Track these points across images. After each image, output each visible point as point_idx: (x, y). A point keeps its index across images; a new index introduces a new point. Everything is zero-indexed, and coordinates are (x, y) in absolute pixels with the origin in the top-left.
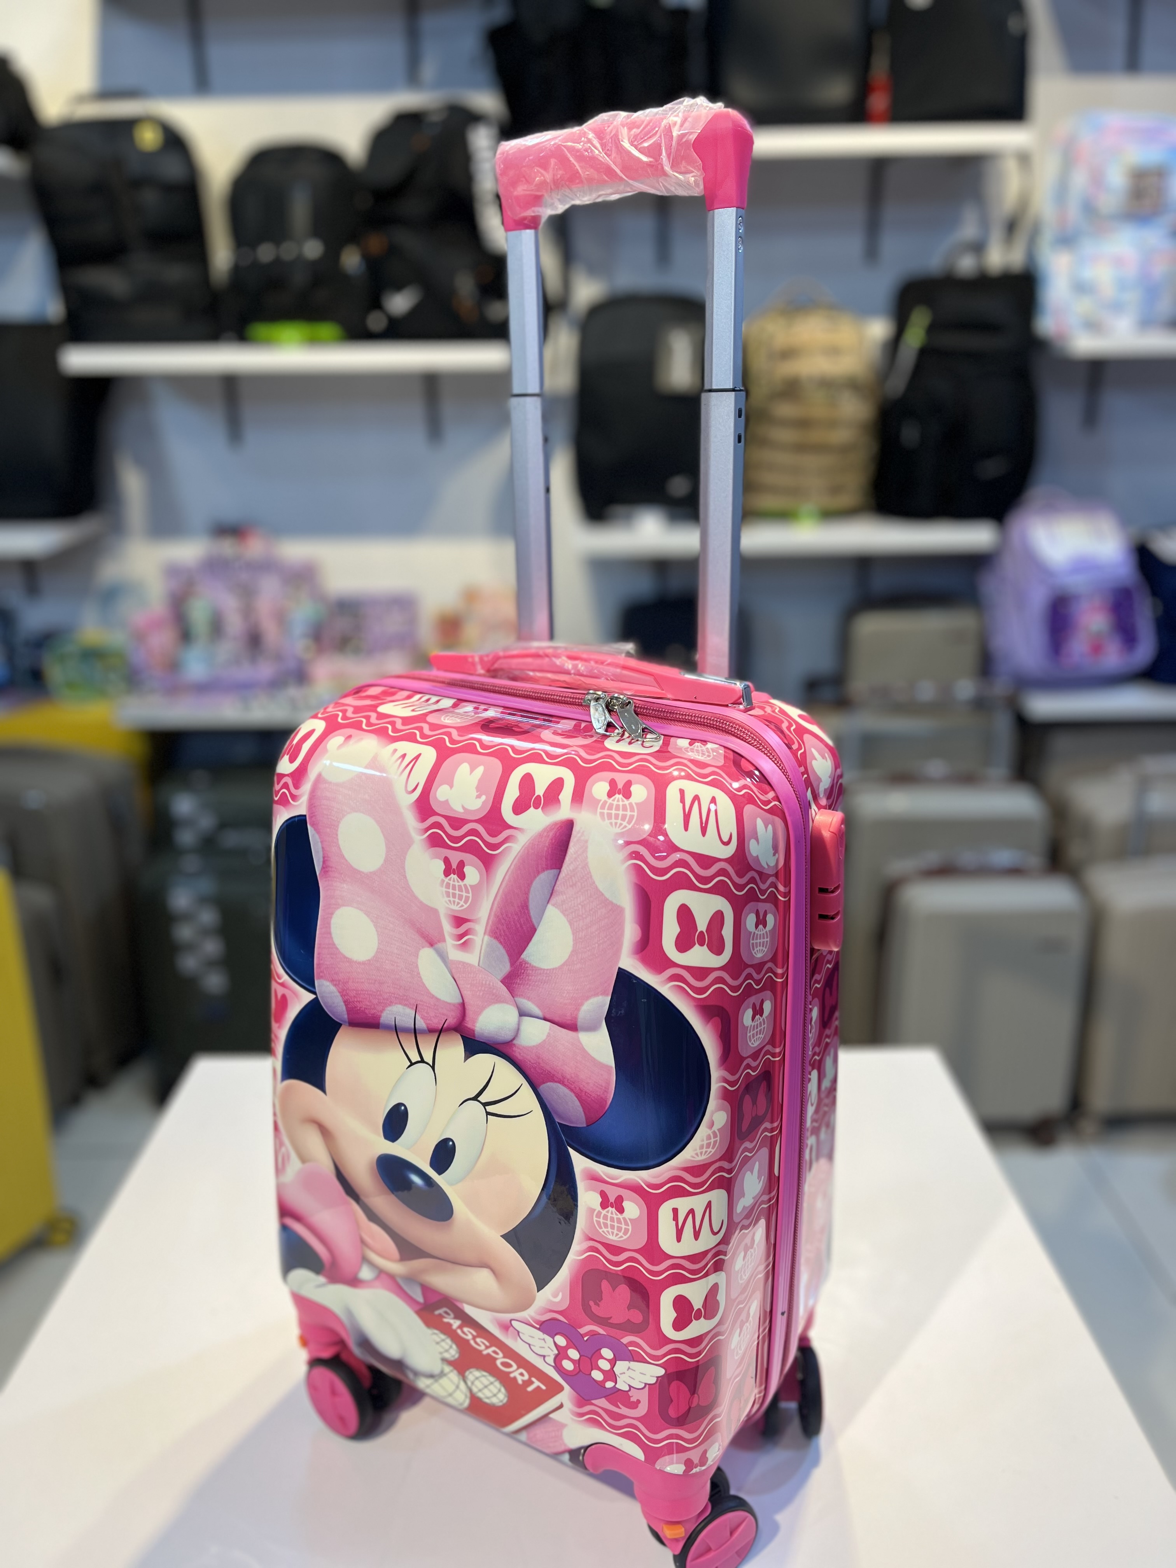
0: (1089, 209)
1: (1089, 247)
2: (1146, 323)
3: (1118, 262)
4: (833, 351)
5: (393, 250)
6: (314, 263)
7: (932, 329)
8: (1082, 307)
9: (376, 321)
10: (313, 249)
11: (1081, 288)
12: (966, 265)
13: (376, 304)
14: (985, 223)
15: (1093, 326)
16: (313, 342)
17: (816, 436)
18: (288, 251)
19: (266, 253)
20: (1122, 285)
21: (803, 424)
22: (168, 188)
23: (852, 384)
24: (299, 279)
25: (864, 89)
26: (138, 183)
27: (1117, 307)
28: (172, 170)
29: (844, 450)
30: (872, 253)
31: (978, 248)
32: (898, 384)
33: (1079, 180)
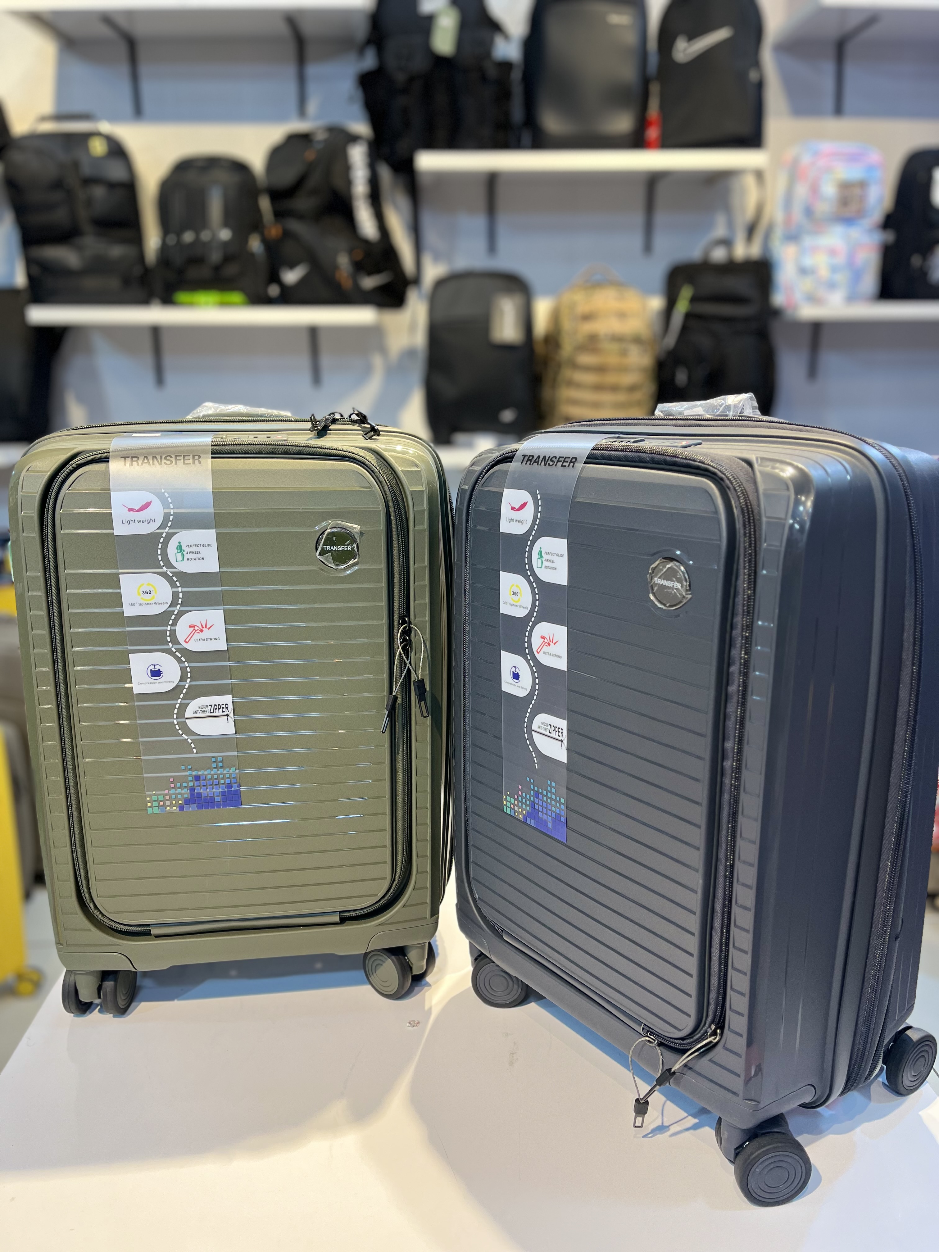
0: (809, 212)
1: (808, 241)
2: (851, 298)
3: (832, 252)
4: (622, 315)
5: (287, 234)
6: (225, 244)
7: (694, 300)
8: (805, 285)
9: (274, 290)
10: (225, 235)
11: (803, 271)
12: (719, 255)
13: (274, 278)
14: (730, 225)
15: (812, 299)
16: (224, 305)
17: (611, 379)
18: (205, 236)
19: (188, 237)
20: (834, 269)
21: (601, 369)
22: (112, 186)
23: (637, 340)
24: (215, 257)
25: (642, 124)
26: (88, 181)
27: (832, 286)
28: (116, 172)
29: (632, 389)
30: (648, 247)
31: (727, 243)
32: (671, 340)
33: (802, 191)
